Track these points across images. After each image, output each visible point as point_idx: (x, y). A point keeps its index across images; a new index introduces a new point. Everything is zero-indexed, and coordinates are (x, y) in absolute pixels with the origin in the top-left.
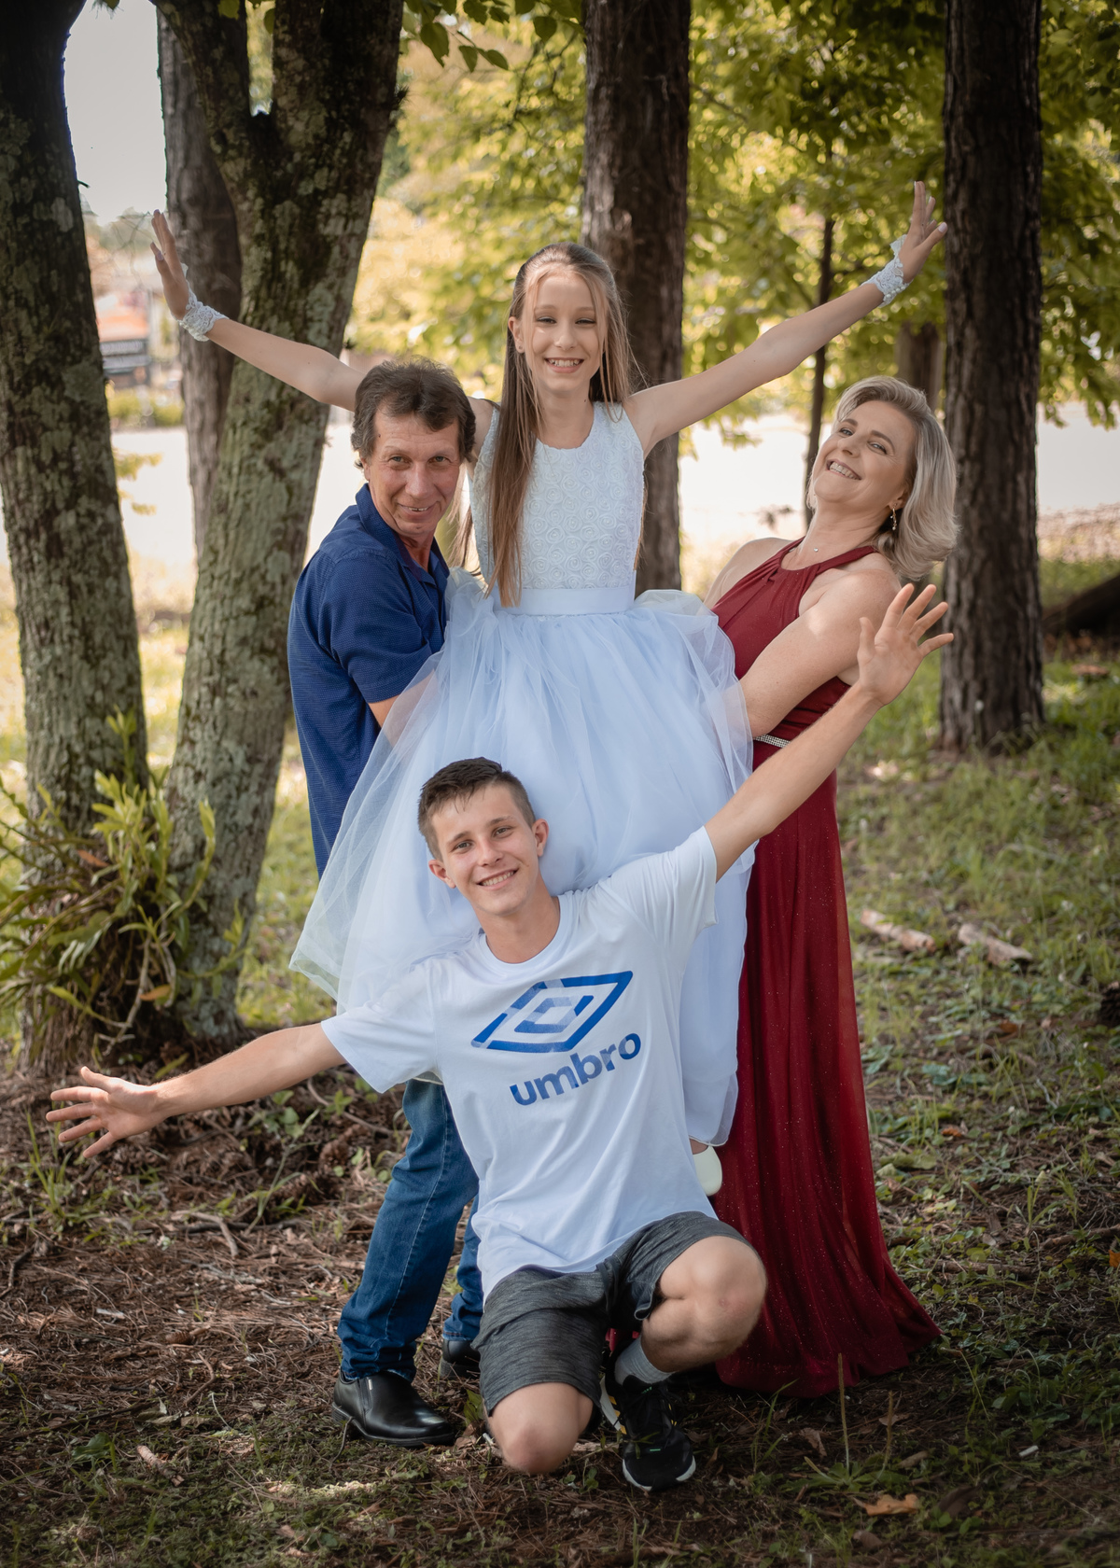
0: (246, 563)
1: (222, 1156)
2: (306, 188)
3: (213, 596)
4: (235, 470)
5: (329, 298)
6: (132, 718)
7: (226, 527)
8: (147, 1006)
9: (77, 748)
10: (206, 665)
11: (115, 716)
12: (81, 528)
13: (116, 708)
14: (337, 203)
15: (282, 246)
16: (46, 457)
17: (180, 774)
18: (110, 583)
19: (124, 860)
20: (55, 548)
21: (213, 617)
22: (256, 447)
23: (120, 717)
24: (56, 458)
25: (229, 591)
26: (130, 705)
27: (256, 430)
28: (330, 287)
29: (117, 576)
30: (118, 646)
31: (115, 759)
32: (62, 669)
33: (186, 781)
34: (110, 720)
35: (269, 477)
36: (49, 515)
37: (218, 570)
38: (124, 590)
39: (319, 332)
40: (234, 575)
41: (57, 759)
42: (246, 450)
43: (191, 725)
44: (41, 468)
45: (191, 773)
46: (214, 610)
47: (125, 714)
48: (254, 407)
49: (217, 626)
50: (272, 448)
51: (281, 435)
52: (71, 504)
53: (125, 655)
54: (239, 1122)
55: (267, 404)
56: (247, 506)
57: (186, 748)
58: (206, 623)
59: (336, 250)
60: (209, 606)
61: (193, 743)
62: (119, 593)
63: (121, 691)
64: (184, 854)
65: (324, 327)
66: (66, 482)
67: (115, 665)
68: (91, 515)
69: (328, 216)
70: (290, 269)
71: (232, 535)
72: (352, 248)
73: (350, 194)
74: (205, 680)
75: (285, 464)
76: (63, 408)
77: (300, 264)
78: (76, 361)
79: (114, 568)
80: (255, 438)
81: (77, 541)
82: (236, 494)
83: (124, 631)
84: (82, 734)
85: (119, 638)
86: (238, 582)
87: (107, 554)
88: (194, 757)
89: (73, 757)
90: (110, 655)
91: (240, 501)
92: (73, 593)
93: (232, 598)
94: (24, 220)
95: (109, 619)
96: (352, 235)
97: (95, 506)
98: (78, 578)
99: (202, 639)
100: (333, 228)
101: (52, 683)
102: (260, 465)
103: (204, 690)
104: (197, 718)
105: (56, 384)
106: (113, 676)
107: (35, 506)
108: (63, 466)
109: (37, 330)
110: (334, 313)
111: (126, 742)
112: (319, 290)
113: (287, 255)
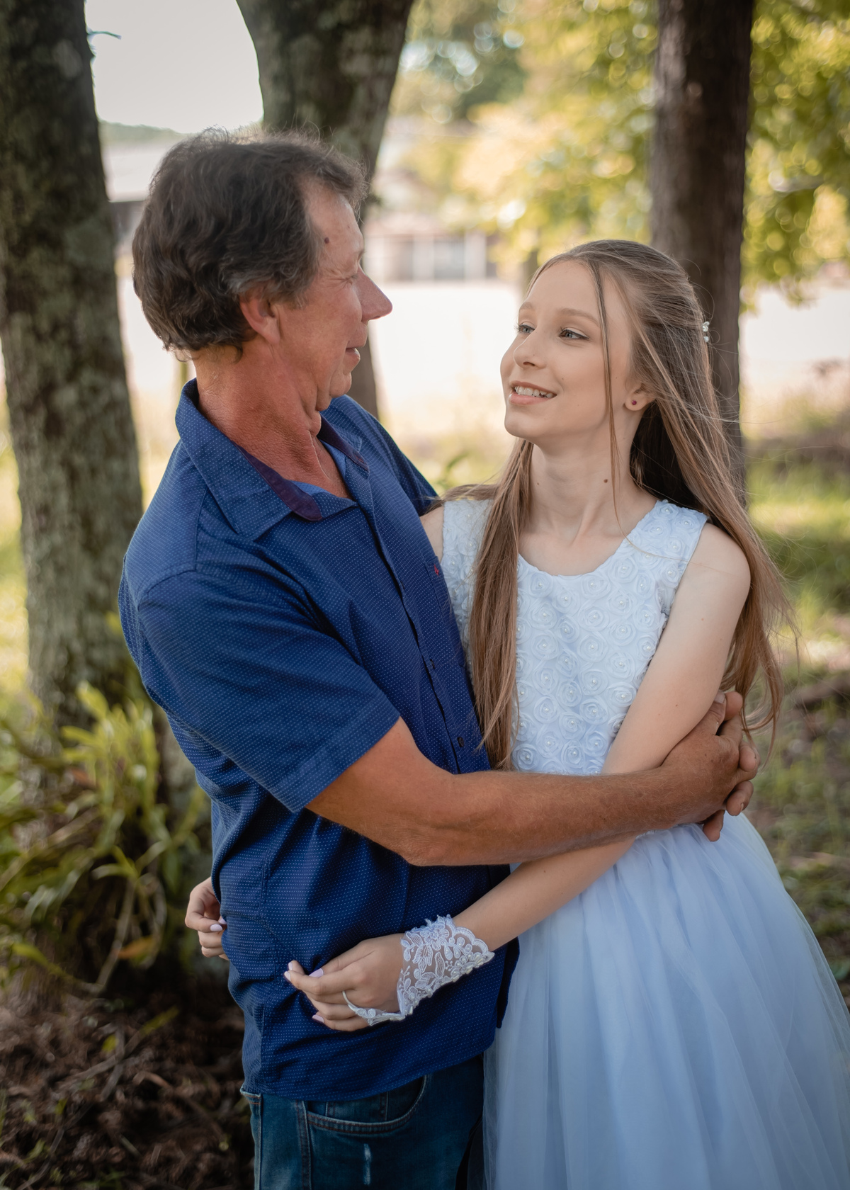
1: (197, 1158)
2: (327, 21)
5: (354, 146)
8: (123, 965)
9: (77, 646)
12: (82, 404)
14: (363, 37)
15: (300, 85)
16: (45, 326)
18: (116, 466)
19: (107, 787)
20: (54, 427)
24: (56, 327)
28: (355, 133)
29: (123, 456)
31: (118, 661)
32: (61, 559)
36: (47, 390)
41: (55, 659)
44: (39, 337)
52: (72, 376)
54: (227, 1104)
59: (361, 93)
66: (67, 352)
68: (95, 390)
69: (351, 53)
70: (308, 112)
72: (380, 87)
73: (378, 26)
76: (64, 272)
77: (322, 106)
78: (79, 220)
79: (120, 448)
81: (79, 418)
84: (82, 632)
87: (113, 433)
89: (71, 658)
92: (73, 476)
94: (22, 64)
96: (379, 75)
97: (100, 379)
98: (79, 460)
100: (358, 66)
101: (50, 574)
105: (54, 244)
107: (33, 380)
108: (63, 335)
109: (36, 186)
112: (341, 136)
113: (307, 97)
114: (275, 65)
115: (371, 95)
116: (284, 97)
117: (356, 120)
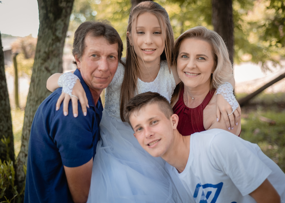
0: (39, 95)
3: (30, 105)
4: (36, 70)
5: (62, 23)
6: (9, 139)
7: (34, 86)
10: (28, 124)
11: (4, 139)
13: (4, 136)
15: (49, 9)
17: (21, 155)
18: (3, 102)
21: (30, 112)
22: (42, 64)
23: (5, 139)
25: (35, 104)
26: (8, 135)
27: (42, 59)
28: (62, 21)
29: (5, 100)
30: (5, 119)
31: (4, 151)
33: (22, 157)
34: (2, 140)
35: (46, 72)
37: (32, 98)
38: (7, 103)
39: (59, 33)
40: (36, 99)
42: (39, 65)
43: (24, 141)
45: (24, 154)
46: (30, 109)
47: (7, 138)
48: (42, 53)
49: (31, 114)
50: (46, 64)
51: (49, 61)
53: (7, 121)
55: (45, 52)
56: (39, 80)
57: (23, 148)
58: (28, 112)
59: (64, 11)
60: (29, 108)
61: (24, 146)
62: (6, 105)
63: (6, 131)
64: (22, 178)
65: (61, 31)
67: (4, 125)
69: (61, 2)
70: (51, 16)
71: (35, 88)
72: (68, 10)
74: (28, 128)
75: (50, 68)
77: (54, 14)
79: (4, 98)
80: (42, 61)
82: (37, 77)
83: (7, 115)
85: (5, 117)
86: (37, 101)
87: (2, 94)
88: (25, 150)
90: (3, 122)
91: (38, 79)
93: (36, 106)
95: (2, 112)
96: (68, 7)
99: (27, 117)
100: (63, 4)
102: (43, 69)
103: (28, 131)
104: (26, 139)
106: (3, 127)
110: (64, 28)
111: (7, 145)
112: (59, 21)
113: (50, 12)
114: (43, 4)
115: (66, 12)
116: (45, 12)
117: (63, 18)
